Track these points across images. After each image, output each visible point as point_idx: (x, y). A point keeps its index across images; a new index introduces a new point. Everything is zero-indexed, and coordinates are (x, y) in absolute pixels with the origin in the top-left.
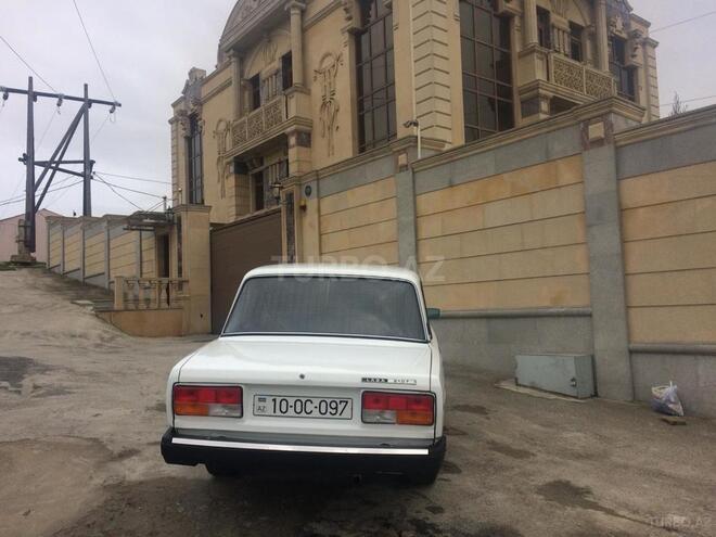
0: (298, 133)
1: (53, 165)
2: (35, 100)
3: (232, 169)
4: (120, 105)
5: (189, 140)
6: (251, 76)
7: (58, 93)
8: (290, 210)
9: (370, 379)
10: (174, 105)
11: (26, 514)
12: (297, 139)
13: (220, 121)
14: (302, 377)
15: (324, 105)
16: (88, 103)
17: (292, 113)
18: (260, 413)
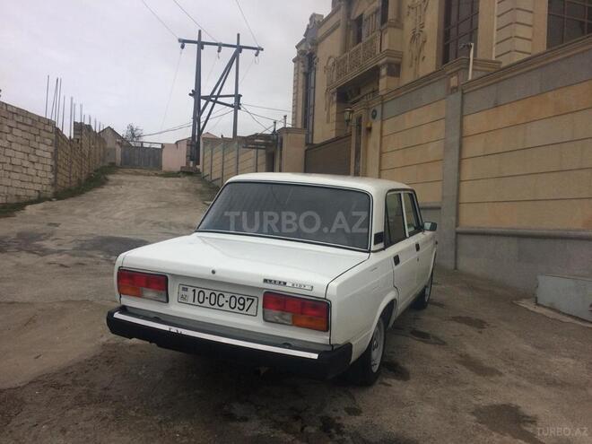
0: (389, 64)
1: (214, 98)
2: (203, 48)
3: (335, 98)
4: (262, 50)
5: (307, 75)
6: (356, 17)
7: (218, 42)
8: (359, 132)
9: (271, 281)
10: (297, 47)
11: (37, 357)
12: (388, 69)
13: (330, 58)
14: (213, 272)
15: (414, 38)
16: (239, 48)
17: (385, 47)
18: (182, 300)
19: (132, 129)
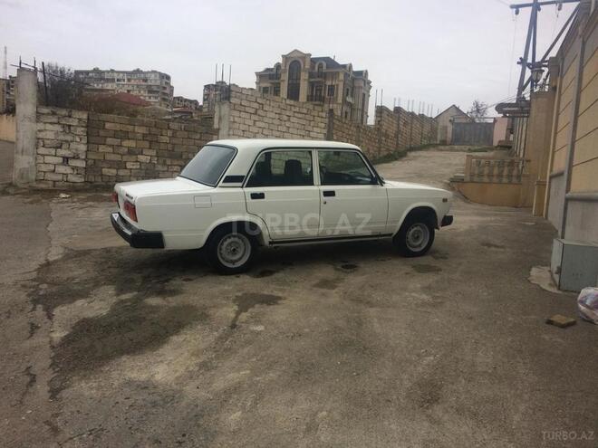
19: (477, 105)
